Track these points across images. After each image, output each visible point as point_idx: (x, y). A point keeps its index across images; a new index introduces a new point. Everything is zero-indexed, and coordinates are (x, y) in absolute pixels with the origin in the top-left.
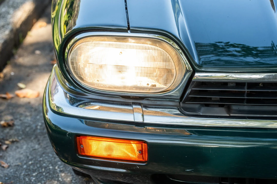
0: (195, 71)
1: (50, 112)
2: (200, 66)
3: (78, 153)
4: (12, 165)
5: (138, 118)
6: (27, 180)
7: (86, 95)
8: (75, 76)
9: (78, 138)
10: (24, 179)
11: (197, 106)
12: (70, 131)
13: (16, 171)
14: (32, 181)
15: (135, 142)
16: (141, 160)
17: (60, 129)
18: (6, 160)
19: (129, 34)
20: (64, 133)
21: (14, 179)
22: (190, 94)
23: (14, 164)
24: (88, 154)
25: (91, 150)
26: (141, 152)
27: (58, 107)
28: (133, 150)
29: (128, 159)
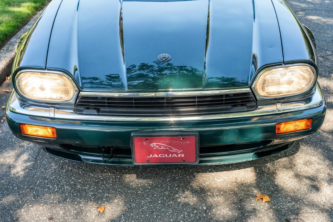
0: (80, 91)
1: (9, 110)
2: (82, 88)
3: (22, 133)
4: (4, 131)
5: (52, 115)
6: (10, 140)
7: (28, 102)
8: (20, 92)
9: (21, 125)
10: (9, 140)
11: (83, 109)
12: (17, 121)
13: (5, 135)
14: (13, 141)
15: (50, 128)
16: (53, 137)
17: (13, 120)
18: (2, 128)
19: (46, 71)
20: (14, 122)
21: (3, 140)
22: (78, 102)
23: (6, 131)
24: (27, 134)
25: (28, 132)
26: (53, 133)
27: (13, 109)
28: (49, 132)
29: (47, 136)
